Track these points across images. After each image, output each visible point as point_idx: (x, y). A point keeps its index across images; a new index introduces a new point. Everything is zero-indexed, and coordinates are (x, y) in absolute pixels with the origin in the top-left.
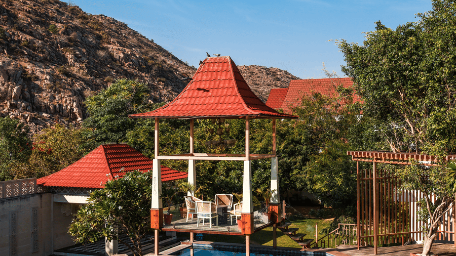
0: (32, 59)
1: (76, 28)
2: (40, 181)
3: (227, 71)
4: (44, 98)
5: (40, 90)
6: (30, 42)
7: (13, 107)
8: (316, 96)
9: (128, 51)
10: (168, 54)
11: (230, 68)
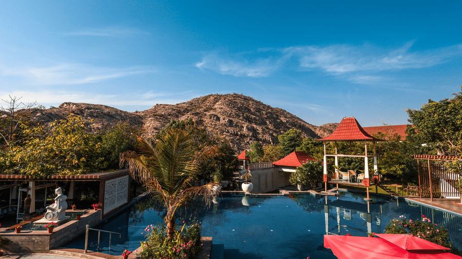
0: (256, 124)
1: (269, 113)
2: (274, 163)
3: (354, 123)
4: (260, 136)
5: (259, 134)
6: (255, 118)
7: (250, 139)
8: (379, 133)
9: (288, 120)
10: (301, 120)
11: (355, 121)
